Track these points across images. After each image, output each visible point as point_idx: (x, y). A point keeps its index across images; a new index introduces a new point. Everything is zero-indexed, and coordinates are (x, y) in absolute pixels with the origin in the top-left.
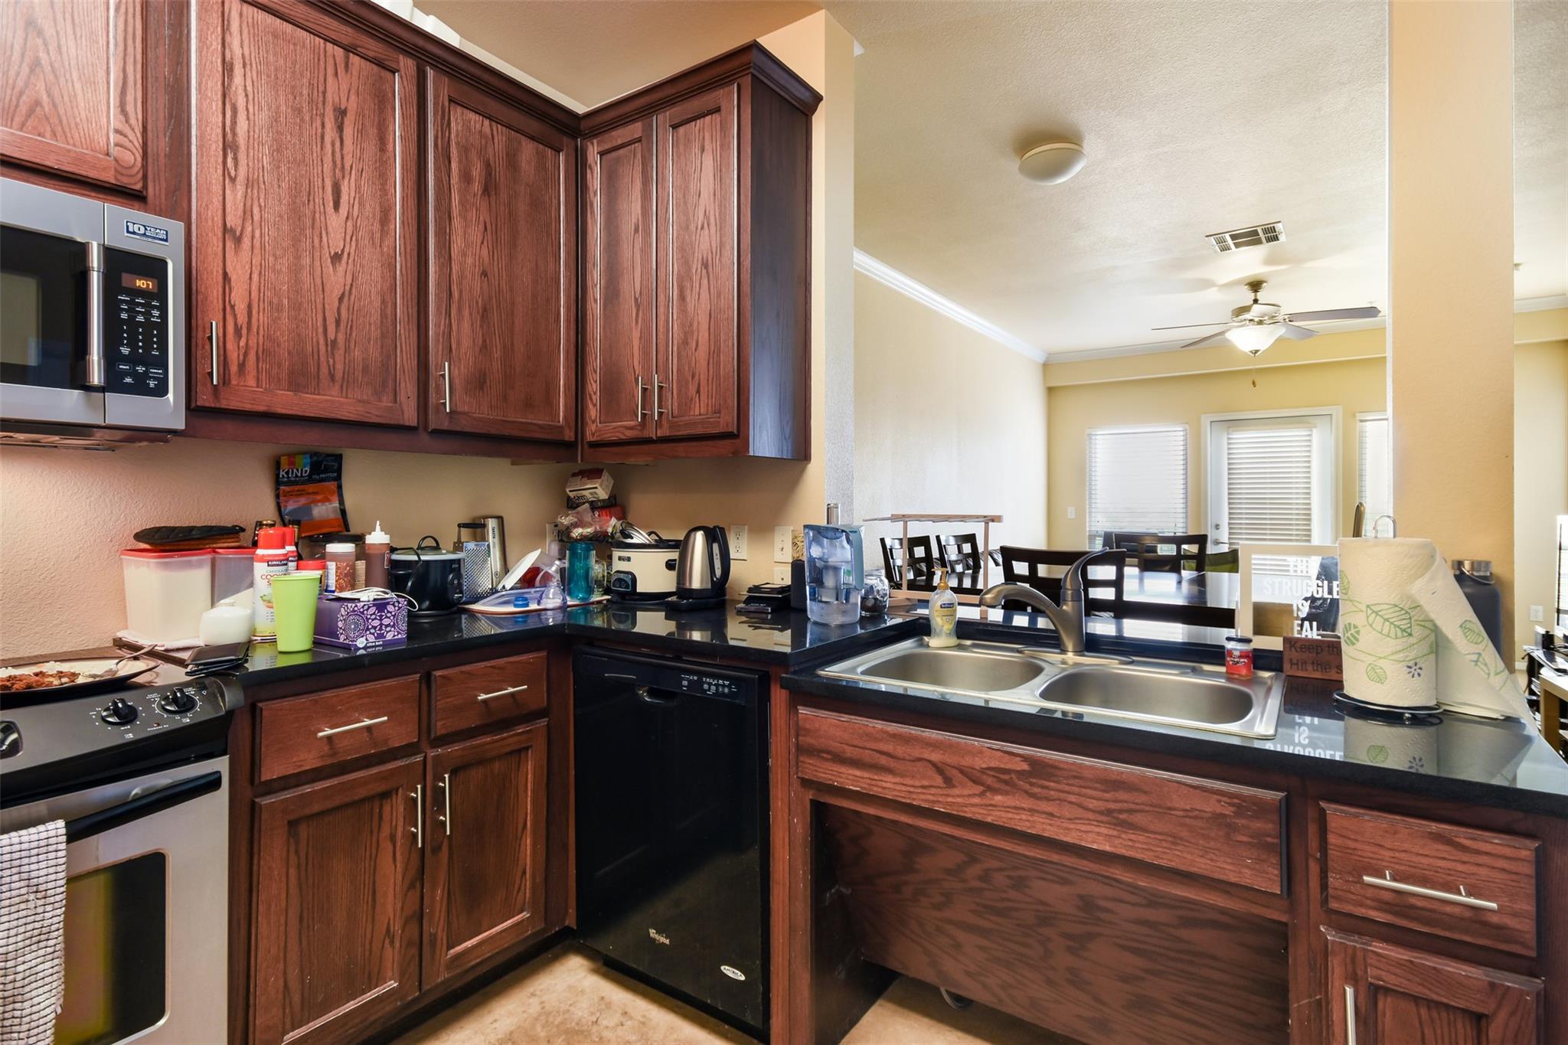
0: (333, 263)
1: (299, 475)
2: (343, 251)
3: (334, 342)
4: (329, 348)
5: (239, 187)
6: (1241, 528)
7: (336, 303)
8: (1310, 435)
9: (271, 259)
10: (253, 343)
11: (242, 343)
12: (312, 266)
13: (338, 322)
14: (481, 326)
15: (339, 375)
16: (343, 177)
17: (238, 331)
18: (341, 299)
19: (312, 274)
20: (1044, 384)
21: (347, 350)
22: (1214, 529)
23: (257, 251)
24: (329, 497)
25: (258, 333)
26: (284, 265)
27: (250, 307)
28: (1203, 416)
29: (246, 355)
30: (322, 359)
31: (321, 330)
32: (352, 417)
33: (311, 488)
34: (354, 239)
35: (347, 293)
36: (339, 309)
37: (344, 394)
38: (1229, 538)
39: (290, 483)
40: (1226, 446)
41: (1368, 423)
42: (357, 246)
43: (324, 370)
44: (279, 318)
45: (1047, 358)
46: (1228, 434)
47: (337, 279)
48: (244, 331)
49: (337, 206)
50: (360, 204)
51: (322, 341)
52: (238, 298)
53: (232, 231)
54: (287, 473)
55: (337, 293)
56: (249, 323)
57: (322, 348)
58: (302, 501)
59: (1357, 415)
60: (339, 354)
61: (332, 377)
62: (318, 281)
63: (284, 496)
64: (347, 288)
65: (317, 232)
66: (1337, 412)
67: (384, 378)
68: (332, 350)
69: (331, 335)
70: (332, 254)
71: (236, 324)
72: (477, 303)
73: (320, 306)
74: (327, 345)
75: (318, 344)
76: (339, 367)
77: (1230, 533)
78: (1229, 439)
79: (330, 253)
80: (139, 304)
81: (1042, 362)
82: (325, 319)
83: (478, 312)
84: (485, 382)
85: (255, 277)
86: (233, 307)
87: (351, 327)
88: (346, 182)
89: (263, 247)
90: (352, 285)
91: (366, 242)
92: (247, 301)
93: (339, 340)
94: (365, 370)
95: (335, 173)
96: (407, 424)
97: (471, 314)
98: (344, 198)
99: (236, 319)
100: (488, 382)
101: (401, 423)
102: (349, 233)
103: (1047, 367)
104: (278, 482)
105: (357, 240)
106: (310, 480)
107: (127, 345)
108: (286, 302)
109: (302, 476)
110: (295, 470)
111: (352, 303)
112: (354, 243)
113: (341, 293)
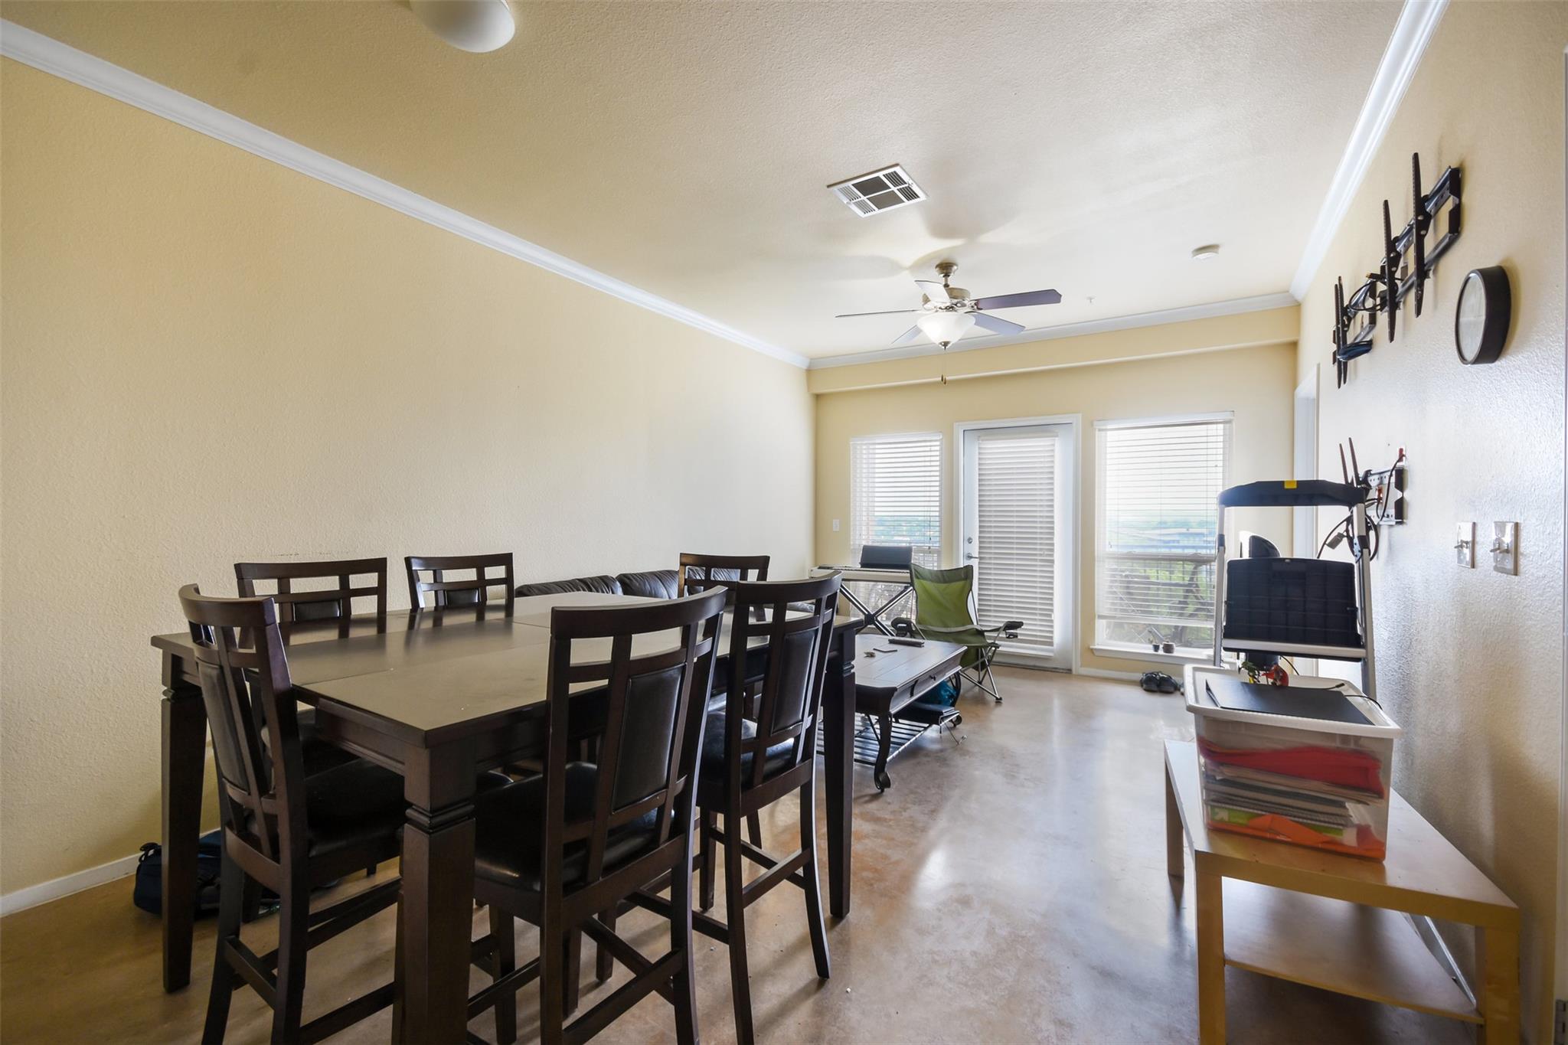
6: (990, 542)
8: (1053, 445)
20: (808, 391)
22: (966, 543)
28: (956, 424)
38: (980, 553)
40: (977, 457)
41: (1109, 433)
45: (810, 363)
46: (979, 444)
59: (1095, 423)
66: (1077, 419)
77: (980, 548)
78: (980, 448)
81: (805, 368)
103: (812, 372)
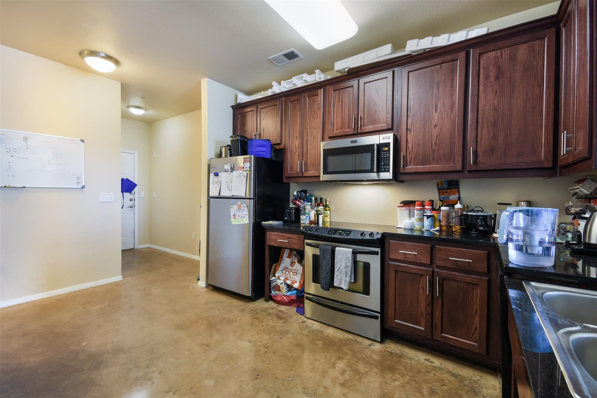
0: (435, 128)
1: (444, 187)
2: (438, 123)
3: (434, 150)
4: (433, 152)
5: (411, 118)
7: (435, 139)
9: (418, 133)
10: (413, 155)
11: (411, 156)
12: (429, 130)
13: (436, 144)
14: (493, 130)
15: (436, 158)
16: (439, 102)
17: (410, 153)
18: (437, 137)
19: (429, 133)
21: (438, 151)
23: (415, 132)
24: (455, 193)
25: (414, 152)
26: (421, 133)
27: (412, 147)
29: (411, 159)
30: (431, 155)
31: (430, 148)
32: (439, 170)
33: (449, 191)
34: (441, 118)
35: (439, 135)
36: (436, 140)
37: (437, 164)
39: (441, 189)
42: (442, 120)
43: (431, 158)
44: (419, 147)
47: (435, 132)
48: (411, 153)
49: (436, 111)
50: (444, 107)
51: (431, 150)
52: (410, 145)
53: (409, 129)
54: (441, 187)
55: (436, 136)
56: (412, 151)
57: (431, 152)
58: (447, 194)
60: (436, 153)
61: (433, 159)
62: (430, 134)
63: (441, 193)
64: (439, 133)
65: (430, 121)
67: (450, 157)
68: (434, 152)
69: (433, 148)
70: (435, 125)
71: (409, 152)
72: (491, 121)
73: (430, 141)
74: (432, 151)
75: (430, 151)
76: (436, 156)
79: (434, 125)
80: (385, 153)
82: (432, 144)
83: (491, 125)
84: (494, 150)
85: (414, 139)
86: (409, 148)
87: (440, 144)
88: (439, 103)
89: (416, 130)
90: (440, 132)
91: (445, 117)
92: (412, 145)
93: (436, 149)
94: (444, 155)
95: (436, 101)
96: (458, 170)
97: (487, 127)
98: (439, 107)
99: (409, 150)
100: (496, 150)
101: (456, 170)
102: (440, 117)
104: (439, 189)
105: (442, 118)
106: (448, 188)
107: (383, 162)
108: (421, 143)
109: (445, 187)
110: (443, 186)
111: (440, 137)
112: (441, 120)
113: (437, 135)
